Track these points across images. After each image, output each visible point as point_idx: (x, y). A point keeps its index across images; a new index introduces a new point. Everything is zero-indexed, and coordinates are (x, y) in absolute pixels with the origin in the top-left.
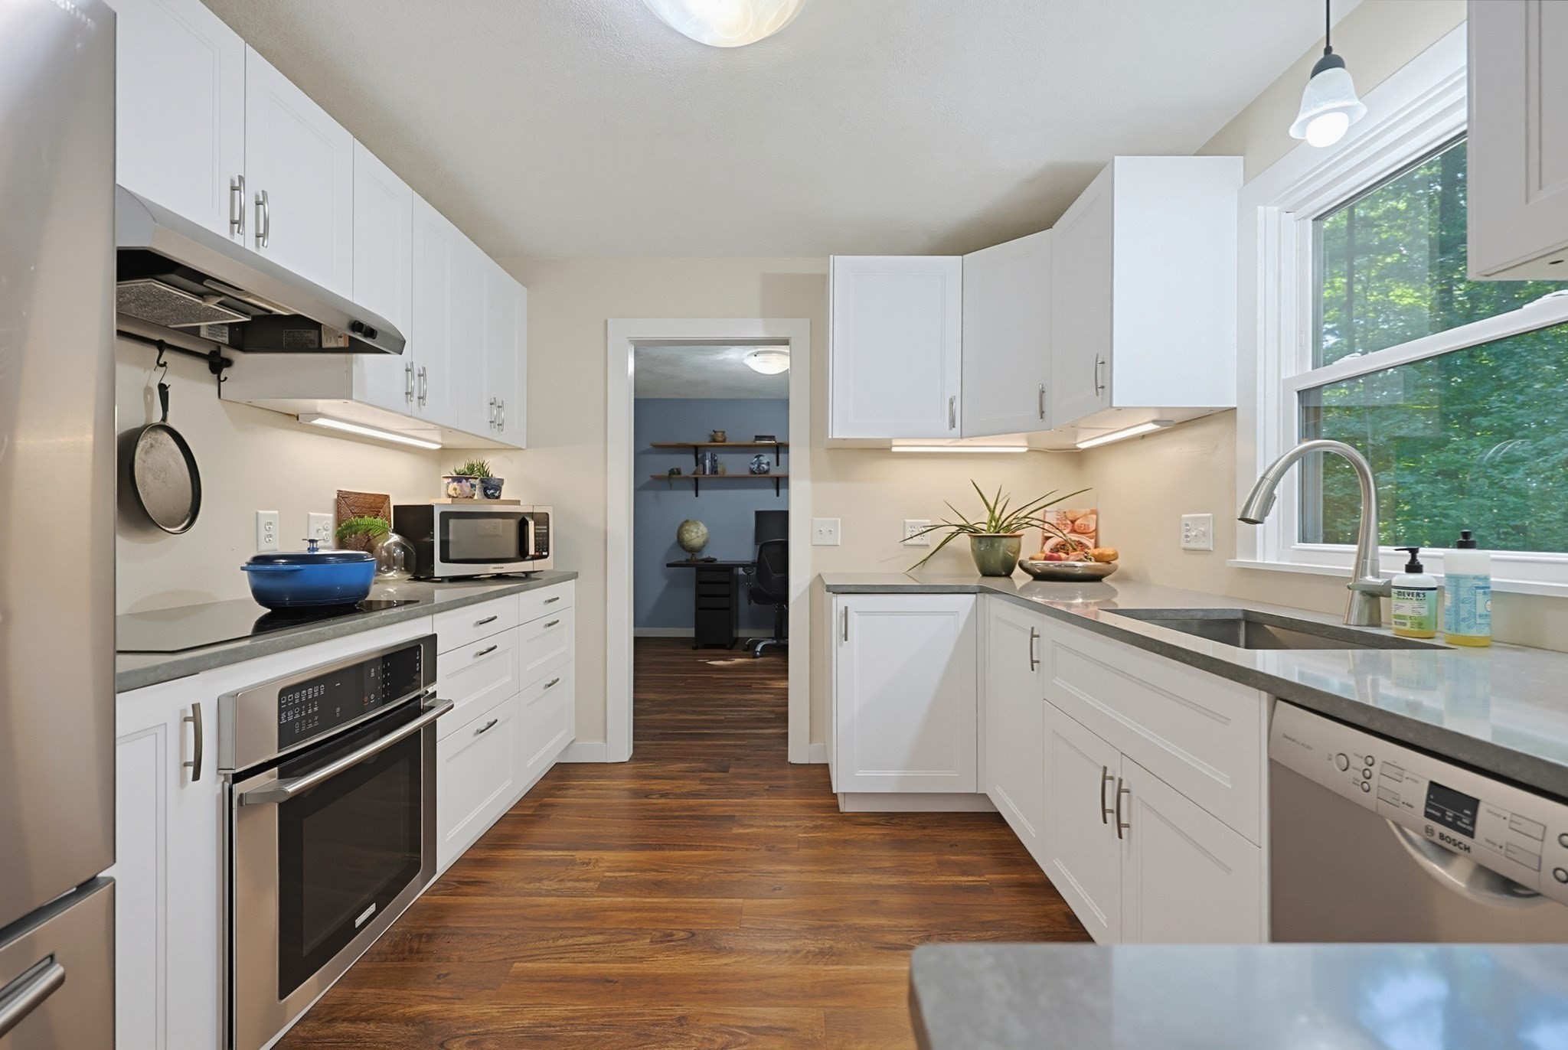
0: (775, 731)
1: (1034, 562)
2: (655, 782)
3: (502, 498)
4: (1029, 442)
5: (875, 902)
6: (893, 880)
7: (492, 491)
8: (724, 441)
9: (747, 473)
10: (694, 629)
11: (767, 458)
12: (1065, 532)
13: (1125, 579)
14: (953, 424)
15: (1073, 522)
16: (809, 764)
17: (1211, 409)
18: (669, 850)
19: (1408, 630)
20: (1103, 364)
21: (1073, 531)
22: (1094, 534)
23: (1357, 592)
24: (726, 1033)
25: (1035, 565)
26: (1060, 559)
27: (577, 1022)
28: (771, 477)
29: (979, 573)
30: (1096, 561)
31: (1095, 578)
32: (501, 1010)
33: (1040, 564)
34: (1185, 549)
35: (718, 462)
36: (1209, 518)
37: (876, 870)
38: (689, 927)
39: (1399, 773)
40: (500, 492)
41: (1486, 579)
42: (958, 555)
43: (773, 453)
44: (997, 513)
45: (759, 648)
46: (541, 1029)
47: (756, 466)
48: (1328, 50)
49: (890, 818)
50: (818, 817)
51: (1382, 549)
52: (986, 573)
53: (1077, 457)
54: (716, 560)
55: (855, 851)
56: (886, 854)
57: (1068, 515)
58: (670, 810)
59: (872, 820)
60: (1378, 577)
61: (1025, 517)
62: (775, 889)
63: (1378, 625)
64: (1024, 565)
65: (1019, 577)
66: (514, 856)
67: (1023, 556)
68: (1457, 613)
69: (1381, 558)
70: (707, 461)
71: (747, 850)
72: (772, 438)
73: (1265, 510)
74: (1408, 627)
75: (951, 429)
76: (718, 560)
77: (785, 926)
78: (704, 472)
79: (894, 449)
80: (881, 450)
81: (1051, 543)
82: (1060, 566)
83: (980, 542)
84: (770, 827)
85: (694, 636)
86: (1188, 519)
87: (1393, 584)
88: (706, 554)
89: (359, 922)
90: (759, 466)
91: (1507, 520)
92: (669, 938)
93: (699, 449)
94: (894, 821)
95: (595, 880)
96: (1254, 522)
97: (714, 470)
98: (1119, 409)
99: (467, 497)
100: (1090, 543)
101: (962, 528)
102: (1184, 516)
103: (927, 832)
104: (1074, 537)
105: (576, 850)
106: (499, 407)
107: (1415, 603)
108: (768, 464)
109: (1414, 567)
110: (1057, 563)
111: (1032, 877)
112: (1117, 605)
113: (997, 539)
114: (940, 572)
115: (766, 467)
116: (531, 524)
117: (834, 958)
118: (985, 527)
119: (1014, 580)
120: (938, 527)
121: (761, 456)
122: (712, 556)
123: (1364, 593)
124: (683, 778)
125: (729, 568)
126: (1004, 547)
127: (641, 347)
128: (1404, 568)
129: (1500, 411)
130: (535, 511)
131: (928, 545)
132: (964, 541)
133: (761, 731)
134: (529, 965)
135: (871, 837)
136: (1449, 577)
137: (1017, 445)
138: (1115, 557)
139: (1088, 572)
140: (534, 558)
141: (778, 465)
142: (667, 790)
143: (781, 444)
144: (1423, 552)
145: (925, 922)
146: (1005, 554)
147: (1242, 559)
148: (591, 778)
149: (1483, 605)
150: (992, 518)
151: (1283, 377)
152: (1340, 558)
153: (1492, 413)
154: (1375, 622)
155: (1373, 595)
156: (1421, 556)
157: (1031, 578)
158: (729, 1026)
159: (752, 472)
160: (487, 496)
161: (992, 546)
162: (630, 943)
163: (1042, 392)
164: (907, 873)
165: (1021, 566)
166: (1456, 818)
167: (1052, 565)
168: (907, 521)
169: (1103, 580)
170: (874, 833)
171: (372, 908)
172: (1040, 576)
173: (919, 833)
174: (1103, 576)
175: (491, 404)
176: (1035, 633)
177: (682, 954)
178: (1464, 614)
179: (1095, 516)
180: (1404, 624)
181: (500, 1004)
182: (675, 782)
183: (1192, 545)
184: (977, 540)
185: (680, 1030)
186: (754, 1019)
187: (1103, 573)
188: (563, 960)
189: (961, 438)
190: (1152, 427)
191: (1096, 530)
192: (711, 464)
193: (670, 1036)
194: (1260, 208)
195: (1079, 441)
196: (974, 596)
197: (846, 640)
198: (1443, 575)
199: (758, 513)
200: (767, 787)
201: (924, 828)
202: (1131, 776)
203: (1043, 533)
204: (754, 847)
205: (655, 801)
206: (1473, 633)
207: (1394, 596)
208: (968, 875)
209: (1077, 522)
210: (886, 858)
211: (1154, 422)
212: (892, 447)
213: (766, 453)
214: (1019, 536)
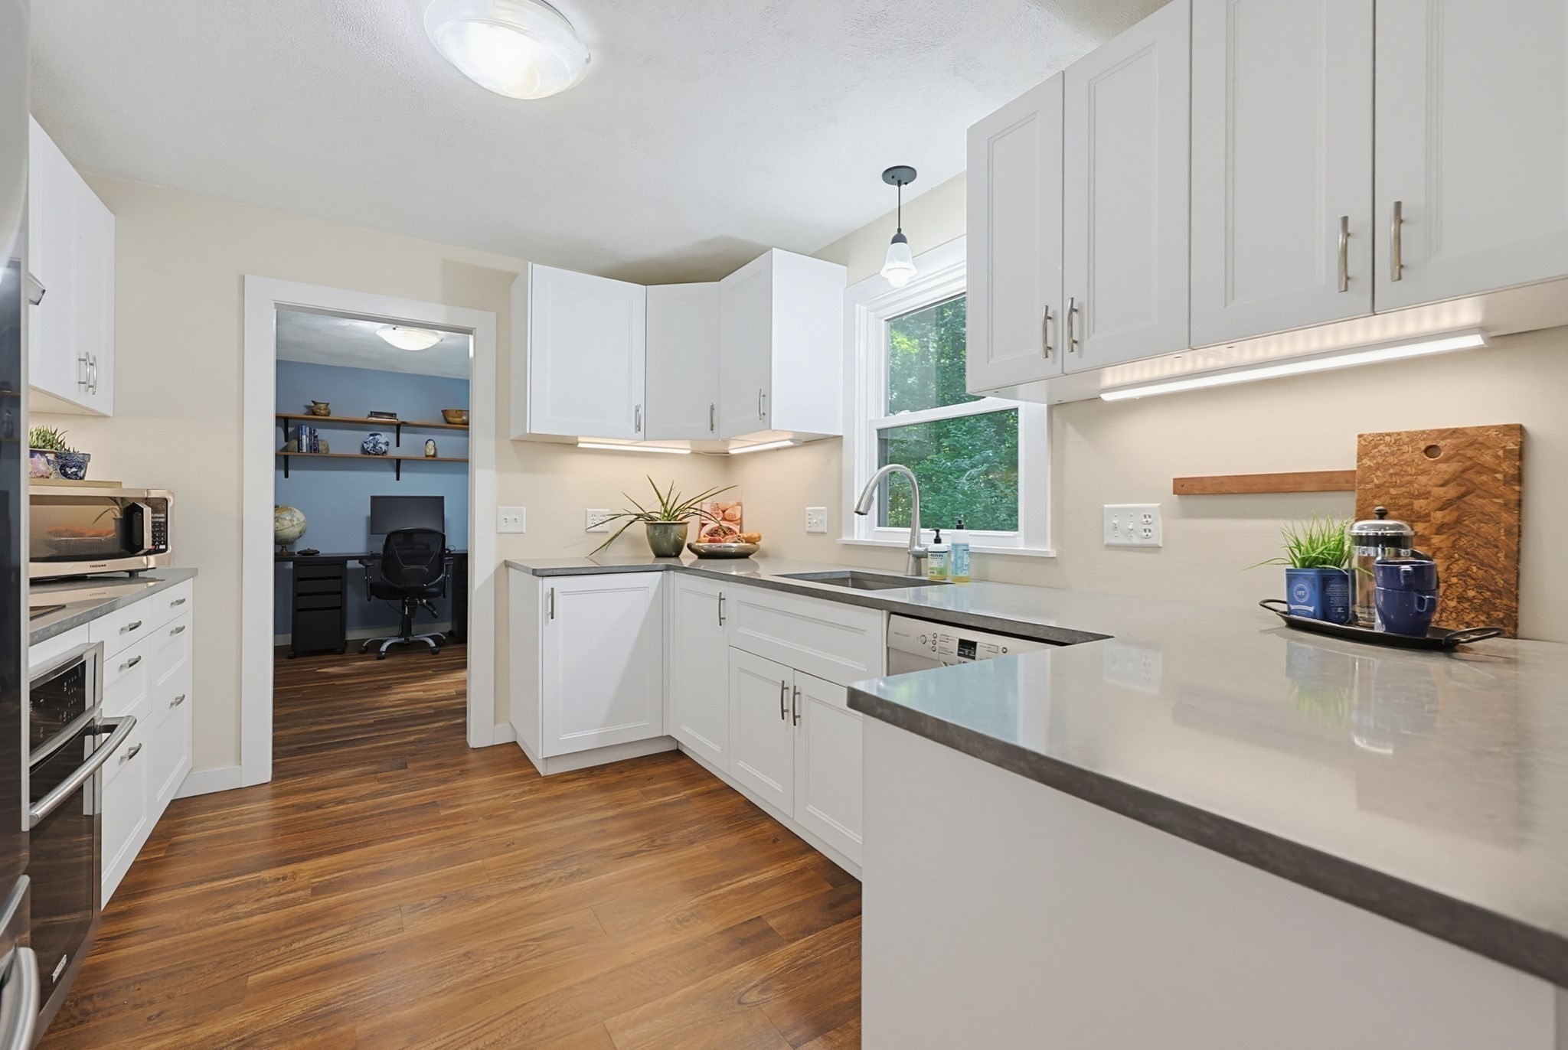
0: (441, 724)
1: (700, 544)
2: (320, 793)
3: (86, 479)
4: (692, 445)
5: (603, 831)
6: (611, 813)
7: (74, 470)
8: (328, 414)
9: (358, 452)
10: (290, 635)
11: (385, 437)
12: (719, 519)
13: (764, 555)
14: (638, 428)
15: (724, 512)
16: (493, 746)
17: (827, 436)
18: (378, 844)
19: (935, 576)
20: (765, 396)
21: (724, 519)
22: (739, 521)
23: (911, 556)
24: (513, 949)
25: (702, 547)
26: (720, 541)
27: (358, 991)
28: (390, 460)
29: (653, 554)
30: (746, 542)
31: (743, 555)
32: (260, 1014)
33: (705, 545)
34: (808, 532)
35: (319, 438)
36: (824, 510)
37: (592, 810)
38: (438, 893)
39: (947, 637)
40: (85, 472)
41: (967, 545)
42: (635, 542)
43: (392, 431)
44: (669, 508)
45: (384, 648)
46: (320, 1010)
47: (372, 445)
48: (899, 230)
49: (589, 772)
50: (523, 785)
51: (923, 530)
52: (659, 555)
53: (725, 460)
54: (319, 552)
55: (568, 802)
56: (598, 797)
57: (720, 506)
58: (356, 812)
59: (575, 776)
60: (920, 547)
61: (689, 507)
62: (509, 845)
63: (920, 575)
64: (693, 547)
65: (686, 557)
66: (170, 897)
67: (690, 539)
68: (956, 565)
69: (922, 536)
70: (304, 437)
71: (465, 824)
72: (393, 415)
73: (868, 507)
74: (935, 574)
75: (636, 432)
76: (321, 552)
77: (532, 868)
78: (299, 449)
79: (580, 445)
80: (569, 445)
81: (706, 529)
82: (720, 547)
83: (655, 529)
84: (478, 802)
85: (290, 643)
86: (810, 510)
87: (930, 550)
88: (300, 547)
89: (55, 975)
90: (375, 446)
91: (957, 510)
92: (423, 907)
93: (290, 421)
94: (594, 773)
95: (303, 888)
96: (862, 514)
97: (314, 447)
98: (774, 431)
99: (42, 476)
100: (736, 529)
101: (639, 516)
102: (808, 508)
103: (625, 774)
104: (725, 524)
105: (260, 871)
106: (91, 364)
107: (939, 560)
108: (387, 444)
109: (938, 541)
110: (719, 544)
111: (714, 786)
112: (760, 576)
113: (669, 526)
114: (618, 555)
115: (384, 447)
116: (147, 511)
117: (584, 875)
118: (658, 516)
119: (682, 559)
120: (620, 515)
121: (376, 434)
122: (314, 548)
123: (913, 556)
124: (355, 783)
125: (340, 561)
126: (674, 533)
127: (284, 313)
128: (933, 541)
129: (954, 436)
130: (149, 497)
131: (607, 532)
132: (641, 527)
133: (429, 726)
134: (269, 973)
135: (579, 789)
136: (953, 545)
137: (684, 448)
138: (759, 538)
139: (741, 551)
140: (149, 553)
141: (398, 445)
142: (343, 796)
143: (405, 423)
144: (942, 531)
145: (645, 834)
146: (675, 540)
147: (845, 538)
148: (231, 805)
149: (967, 560)
150: (665, 511)
151: (869, 419)
152: (900, 536)
153: (950, 437)
154: (920, 574)
155: (919, 557)
156: (942, 534)
157: (696, 557)
158: (514, 944)
159: (364, 451)
160: (65, 475)
161: (666, 532)
162: (380, 923)
163: (712, 408)
164: (620, 805)
165: (689, 546)
166: (969, 652)
167: (715, 546)
168: (588, 510)
169: (750, 557)
170: (582, 784)
171: (64, 960)
172: (702, 556)
173: (618, 777)
174: (750, 554)
175: (80, 360)
176: (722, 597)
177: (441, 913)
178: (959, 565)
179: (740, 507)
180: (934, 573)
181: (254, 1011)
182: (347, 788)
183: (814, 529)
184: (652, 527)
185: (470, 961)
186: (536, 932)
187: (751, 552)
188: (308, 957)
189: (645, 440)
190: (789, 443)
191: (741, 518)
192: (310, 440)
193: (463, 968)
194: (857, 306)
195: (730, 448)
196: (661, 573)
197: (552, 618)
198: (950, 545)
199: (374, 499)
200: (459, 772)
201: (621, 772)
202: (803, 683)
203: (701, 520)
204: (470, 820)
205: (333, 809)
206: (962, 575)
207: (929, 557)
208: (668, 796)
209: (727, 512)
210: (598, 800)
211: (791, 440)
212: (578, 443)
213: (383, 431)
214: (686, 523)
